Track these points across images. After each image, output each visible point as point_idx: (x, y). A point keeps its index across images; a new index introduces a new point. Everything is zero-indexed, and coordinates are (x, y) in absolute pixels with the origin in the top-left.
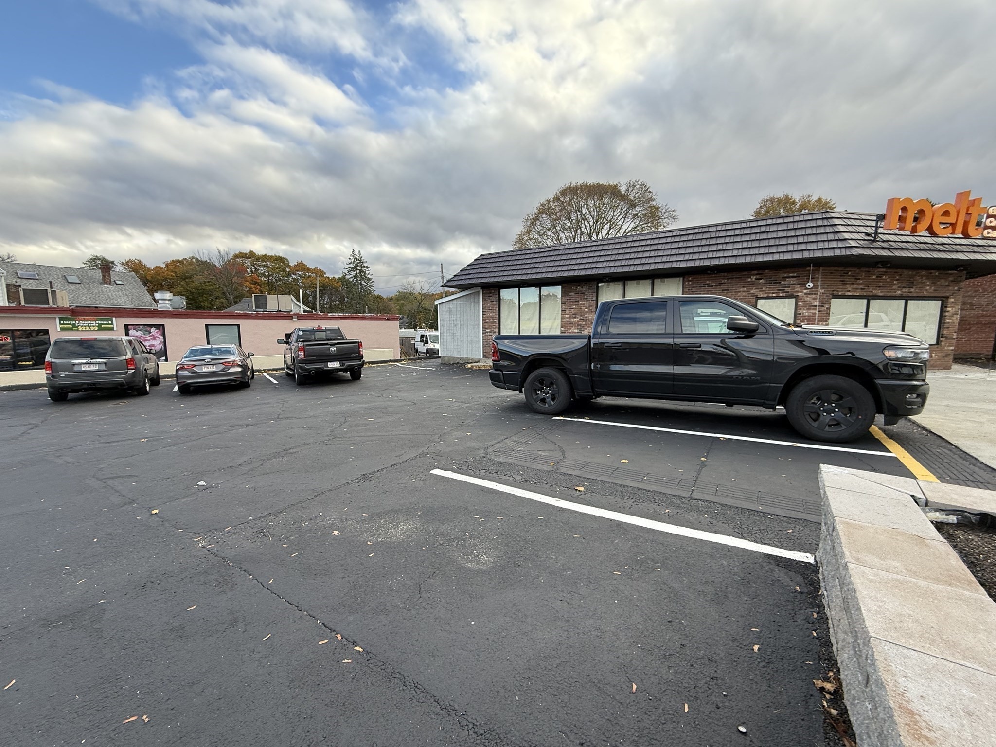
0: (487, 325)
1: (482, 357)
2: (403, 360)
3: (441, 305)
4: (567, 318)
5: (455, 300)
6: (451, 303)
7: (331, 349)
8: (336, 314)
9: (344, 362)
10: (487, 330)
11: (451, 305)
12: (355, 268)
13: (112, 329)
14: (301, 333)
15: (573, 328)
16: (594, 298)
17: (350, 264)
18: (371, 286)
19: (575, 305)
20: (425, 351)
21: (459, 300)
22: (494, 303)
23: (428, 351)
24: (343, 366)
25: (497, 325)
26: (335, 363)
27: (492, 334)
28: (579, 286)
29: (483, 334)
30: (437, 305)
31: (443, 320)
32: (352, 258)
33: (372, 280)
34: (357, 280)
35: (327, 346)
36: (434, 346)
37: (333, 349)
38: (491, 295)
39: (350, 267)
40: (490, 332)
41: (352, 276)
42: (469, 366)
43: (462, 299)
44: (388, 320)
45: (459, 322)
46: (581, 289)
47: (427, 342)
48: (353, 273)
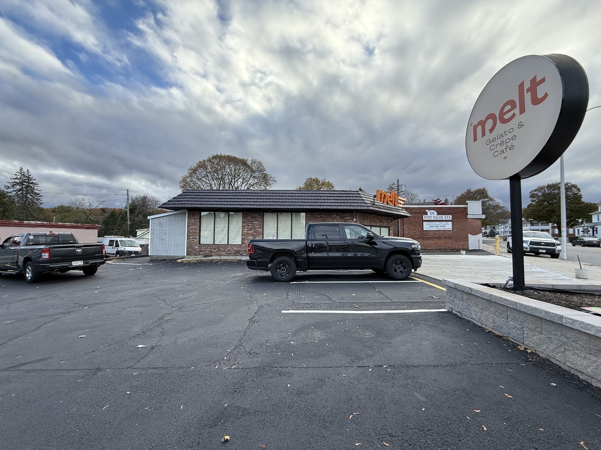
0: (190, 234)
1: (186, 255)
2: (114, 259)
3: (152, 220)
4: (246, 231)
5: (165, 217)
6: (162, 219)
7: (77, 250)
9: (87, 261)
10: (190, 237)
11: (162, 220)
12: (21, 184)
14: (31, 237)
15: (249, 237)
16: (262, 221)
17: (15, 179)
18: (37, 199)
19: (251, 224)
20: (115, 253)
21: (169, 217)
22: (196, 220)
23: (118, 252)
24: (86, 264)
25: (198, 234)
26: (79, 262)
27: (194, 239)
28: (253, 213)
29: (187, 239)
30: (149, 220)
31: (154, 230)
32: (18, 174)
33: (40, 195)
34: (22, 193)
35: (74, 248)
36: (125, 249)
37: (79, 250)
38: (195, 215)
39: (15, 182)
40: (192, 238)
41: (15, 189)
42: (180, 261)
43: (170, 216)
44: (88, 228)
45: (168, 232)
46: (255, 215)
47: (117, 246)
48: (18, 187)
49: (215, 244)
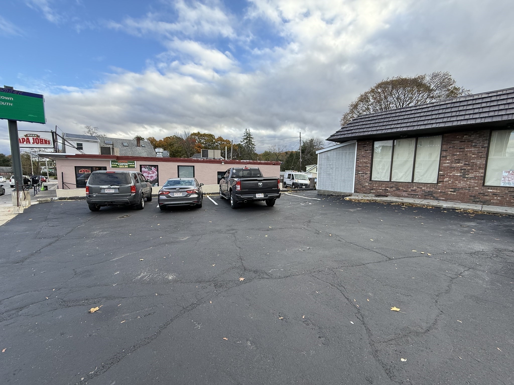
0: (359, 169)
1: (353, 192)
3: (321, 154)
4: (449, 163)
5: (333, 151)
6: (329, 152)
7: (259, 184)
8: (245, 161)
9: (266, 194)
10: (359, 172)
11: (329, 154)
12: (246, 139)
13: (134, 167)
14: (234, 171)
15: (454, 172)
16: (486, 145)
17: (244, 136)
18: (254, 148)
19: (459, 152)
21: (336, 150)
22: (368, 152)
24: (266, 197)
25: (369, 169)
26: (261, 194)
27: (364, 175)
28: (466, 135)
29: (356, 175)
30: (317, 154)
31: (321, 164)
32: (245, 133)
33: (255, 145)
34: (247, 145)
35: (256, 182)
37: (260, 184)
38: (366, 145)
39: (244, 138)
40: (362, 174)
41: (244, 142)
42: (347, 198)
43: (338, 149)
44: (274, 164)
45: (334, 166)
46: (469, 138)
48: (246, 141)
49: (392, 181)
